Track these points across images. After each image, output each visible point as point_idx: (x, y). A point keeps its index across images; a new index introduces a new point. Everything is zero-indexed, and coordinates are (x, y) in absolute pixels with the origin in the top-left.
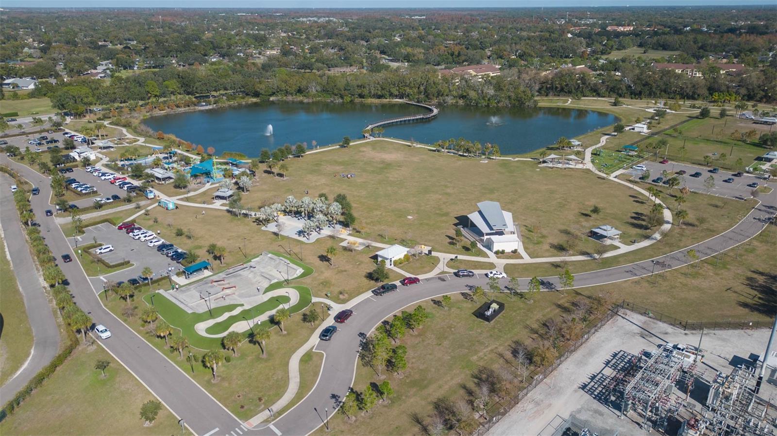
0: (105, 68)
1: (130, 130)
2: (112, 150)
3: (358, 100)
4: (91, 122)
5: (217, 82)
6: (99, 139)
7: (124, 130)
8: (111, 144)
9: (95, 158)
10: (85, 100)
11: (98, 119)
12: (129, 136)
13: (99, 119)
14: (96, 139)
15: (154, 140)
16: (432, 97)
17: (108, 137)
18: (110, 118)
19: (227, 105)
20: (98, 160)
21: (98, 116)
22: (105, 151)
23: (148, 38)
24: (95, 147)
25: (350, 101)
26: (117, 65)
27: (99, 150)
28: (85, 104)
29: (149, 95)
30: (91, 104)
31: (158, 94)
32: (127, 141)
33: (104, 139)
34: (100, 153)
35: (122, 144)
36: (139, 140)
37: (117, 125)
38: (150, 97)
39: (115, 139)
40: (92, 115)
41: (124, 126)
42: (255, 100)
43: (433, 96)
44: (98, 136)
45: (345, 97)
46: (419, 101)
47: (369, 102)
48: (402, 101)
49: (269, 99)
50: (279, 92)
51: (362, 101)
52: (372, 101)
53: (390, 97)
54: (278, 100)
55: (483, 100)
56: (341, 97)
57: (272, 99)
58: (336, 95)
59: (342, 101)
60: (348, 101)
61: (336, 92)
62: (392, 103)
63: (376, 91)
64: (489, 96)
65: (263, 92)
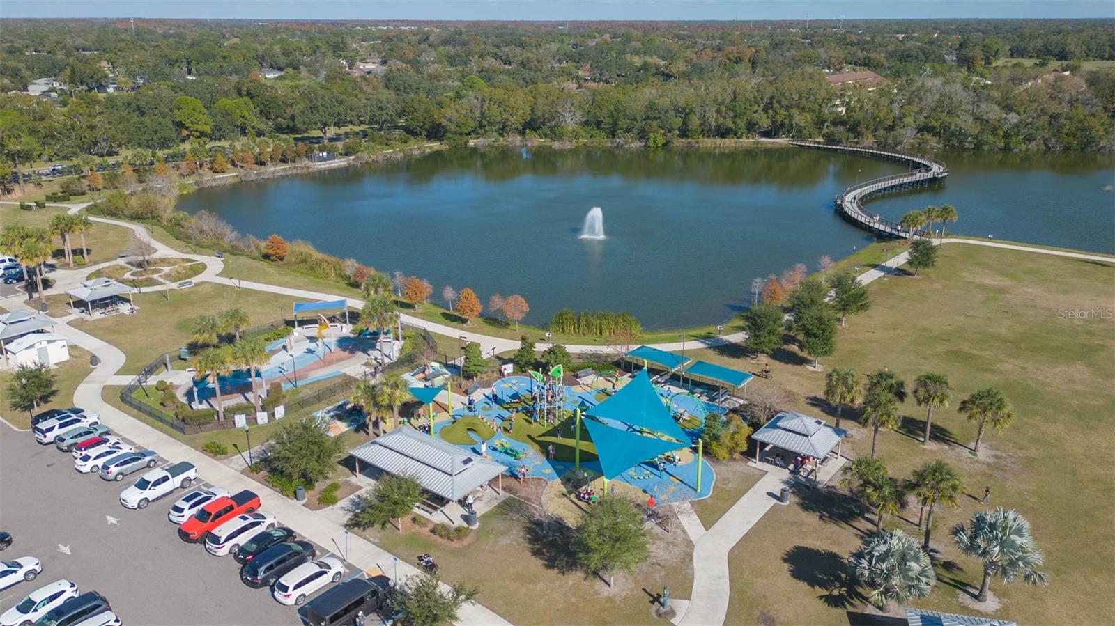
0: (46, 88)
1: (159, 230)
2: (125, 309)
3: (679, 143)
4: (29, 208)
5: (341, 103)
6: (66, 266)
7: (140, 231)
8: (116, 289)
9: (64, 356)
10: (13, 147)
11: (49, 199)
12: (163, 250)
13: (53, 198)
14: (52, 267)
15: (255, 263)
16: (864, 130)
17: (93, 257)
18: (84, 193)
19: (380, 158)
20: (83, 364)
21: (48, 190)
22: (97, 315)
23: (122, 44)
24: (55, 300)
25: (664, 145)
26: (72, 81)
27: (76, 314)
28: (12, 156)
29: (185, 133)
30: (26, 157)
31: (208, 129)
32: (166, 269)
33: (82, 265)
34: (78, 325)
35: (156, 283)
36: (204, 267)
37: (113, 213)
38: (188, 136)
39: (121, 262)
40: (29, 187)
41: (137, 217)
42: (436, 145)
43: (867, 128)
44: (59, 254)
45: (652, 135)
46: (834, 140)
47: (709, 145)
48: (782, 141)
49: (468, 142)
50: (485, 126)
51: (689, 143)
52: (716, 144)
53: (749, 133)
54: (489, 145)
55: (991, 138)
56: (643, 135)
57: (472, 143)
58: (628, 130)
59: (643, 144)
60: (660, 145)
61: (623, 123)
62: (764, 146)
63: (721, 120)
64: (1005, 128)
65: (453, 127)
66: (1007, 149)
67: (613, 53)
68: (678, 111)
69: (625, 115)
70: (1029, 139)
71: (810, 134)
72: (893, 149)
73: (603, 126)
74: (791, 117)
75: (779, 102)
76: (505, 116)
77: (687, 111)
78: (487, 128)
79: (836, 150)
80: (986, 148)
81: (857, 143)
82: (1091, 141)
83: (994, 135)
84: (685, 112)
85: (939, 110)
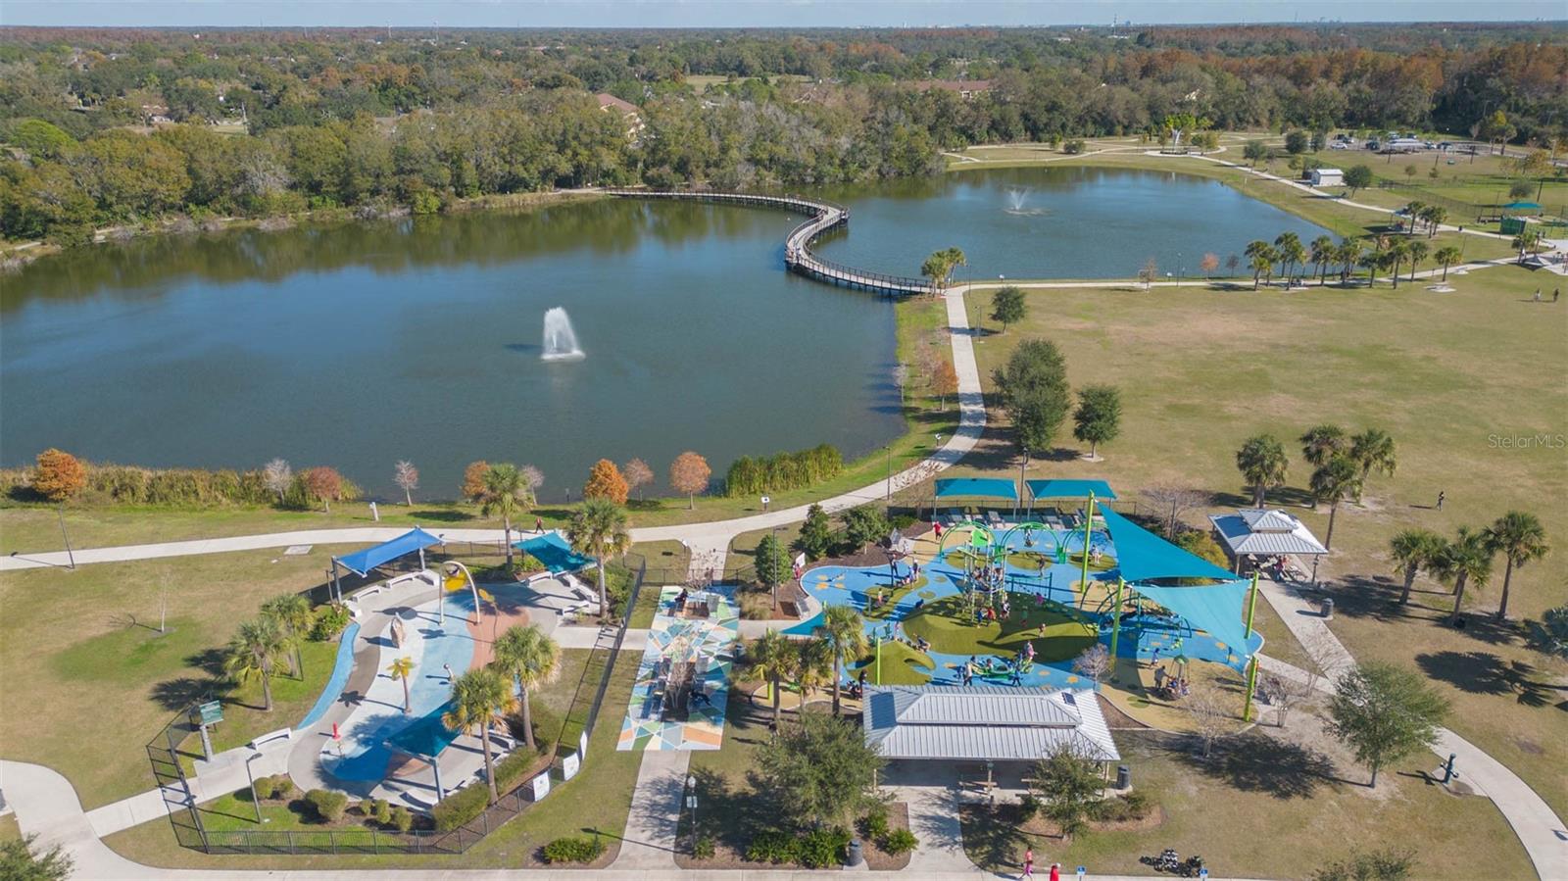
3: (461, 204)
16: (693, 169)
42: (37, 247)
43: (696, 167)
45: (418, 196)
46: (662, 186)
47: (504, 205)
48: (589, 192)
49: (94, 235)
50: (111, 205)
51: (473, 203)
52: (512, 201)
53: (545, 183)
54: (136, 236)
55: (829, 167)
56: (402, 196)
57: (100, 236)
58: (375, 192)
59: (407, 210)
60: (434, 209)
61: (362, 182)
62: (578, 200)
63: (507, 167)
64: (841, 154)
65: (58, 212)
66: (847, 180)
67: (152, 76)
68: (443, 157)
69: (363, 169)
70: (864, 167)
71: (627, 179)
72: (732, 189)
73: (324, 189)
74: (594, 155)
75: (576, 138)
76: (148, 184)
77: (455, 157)
78: (116, 208)
79: (670, 197)
80: (826, 180)
81: (688, 186)
82: (919, 164)
83: (831, 164)
84: (453, 159)
85: (761, 138)
